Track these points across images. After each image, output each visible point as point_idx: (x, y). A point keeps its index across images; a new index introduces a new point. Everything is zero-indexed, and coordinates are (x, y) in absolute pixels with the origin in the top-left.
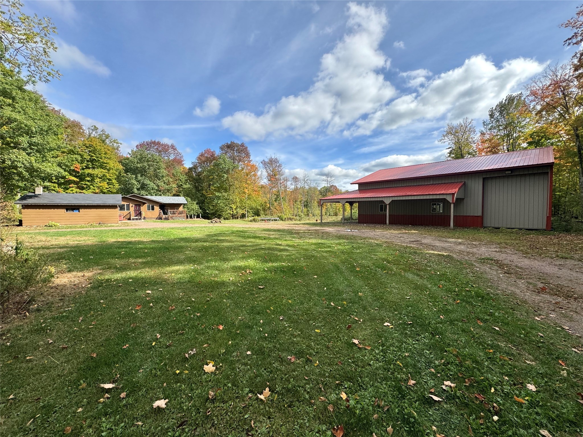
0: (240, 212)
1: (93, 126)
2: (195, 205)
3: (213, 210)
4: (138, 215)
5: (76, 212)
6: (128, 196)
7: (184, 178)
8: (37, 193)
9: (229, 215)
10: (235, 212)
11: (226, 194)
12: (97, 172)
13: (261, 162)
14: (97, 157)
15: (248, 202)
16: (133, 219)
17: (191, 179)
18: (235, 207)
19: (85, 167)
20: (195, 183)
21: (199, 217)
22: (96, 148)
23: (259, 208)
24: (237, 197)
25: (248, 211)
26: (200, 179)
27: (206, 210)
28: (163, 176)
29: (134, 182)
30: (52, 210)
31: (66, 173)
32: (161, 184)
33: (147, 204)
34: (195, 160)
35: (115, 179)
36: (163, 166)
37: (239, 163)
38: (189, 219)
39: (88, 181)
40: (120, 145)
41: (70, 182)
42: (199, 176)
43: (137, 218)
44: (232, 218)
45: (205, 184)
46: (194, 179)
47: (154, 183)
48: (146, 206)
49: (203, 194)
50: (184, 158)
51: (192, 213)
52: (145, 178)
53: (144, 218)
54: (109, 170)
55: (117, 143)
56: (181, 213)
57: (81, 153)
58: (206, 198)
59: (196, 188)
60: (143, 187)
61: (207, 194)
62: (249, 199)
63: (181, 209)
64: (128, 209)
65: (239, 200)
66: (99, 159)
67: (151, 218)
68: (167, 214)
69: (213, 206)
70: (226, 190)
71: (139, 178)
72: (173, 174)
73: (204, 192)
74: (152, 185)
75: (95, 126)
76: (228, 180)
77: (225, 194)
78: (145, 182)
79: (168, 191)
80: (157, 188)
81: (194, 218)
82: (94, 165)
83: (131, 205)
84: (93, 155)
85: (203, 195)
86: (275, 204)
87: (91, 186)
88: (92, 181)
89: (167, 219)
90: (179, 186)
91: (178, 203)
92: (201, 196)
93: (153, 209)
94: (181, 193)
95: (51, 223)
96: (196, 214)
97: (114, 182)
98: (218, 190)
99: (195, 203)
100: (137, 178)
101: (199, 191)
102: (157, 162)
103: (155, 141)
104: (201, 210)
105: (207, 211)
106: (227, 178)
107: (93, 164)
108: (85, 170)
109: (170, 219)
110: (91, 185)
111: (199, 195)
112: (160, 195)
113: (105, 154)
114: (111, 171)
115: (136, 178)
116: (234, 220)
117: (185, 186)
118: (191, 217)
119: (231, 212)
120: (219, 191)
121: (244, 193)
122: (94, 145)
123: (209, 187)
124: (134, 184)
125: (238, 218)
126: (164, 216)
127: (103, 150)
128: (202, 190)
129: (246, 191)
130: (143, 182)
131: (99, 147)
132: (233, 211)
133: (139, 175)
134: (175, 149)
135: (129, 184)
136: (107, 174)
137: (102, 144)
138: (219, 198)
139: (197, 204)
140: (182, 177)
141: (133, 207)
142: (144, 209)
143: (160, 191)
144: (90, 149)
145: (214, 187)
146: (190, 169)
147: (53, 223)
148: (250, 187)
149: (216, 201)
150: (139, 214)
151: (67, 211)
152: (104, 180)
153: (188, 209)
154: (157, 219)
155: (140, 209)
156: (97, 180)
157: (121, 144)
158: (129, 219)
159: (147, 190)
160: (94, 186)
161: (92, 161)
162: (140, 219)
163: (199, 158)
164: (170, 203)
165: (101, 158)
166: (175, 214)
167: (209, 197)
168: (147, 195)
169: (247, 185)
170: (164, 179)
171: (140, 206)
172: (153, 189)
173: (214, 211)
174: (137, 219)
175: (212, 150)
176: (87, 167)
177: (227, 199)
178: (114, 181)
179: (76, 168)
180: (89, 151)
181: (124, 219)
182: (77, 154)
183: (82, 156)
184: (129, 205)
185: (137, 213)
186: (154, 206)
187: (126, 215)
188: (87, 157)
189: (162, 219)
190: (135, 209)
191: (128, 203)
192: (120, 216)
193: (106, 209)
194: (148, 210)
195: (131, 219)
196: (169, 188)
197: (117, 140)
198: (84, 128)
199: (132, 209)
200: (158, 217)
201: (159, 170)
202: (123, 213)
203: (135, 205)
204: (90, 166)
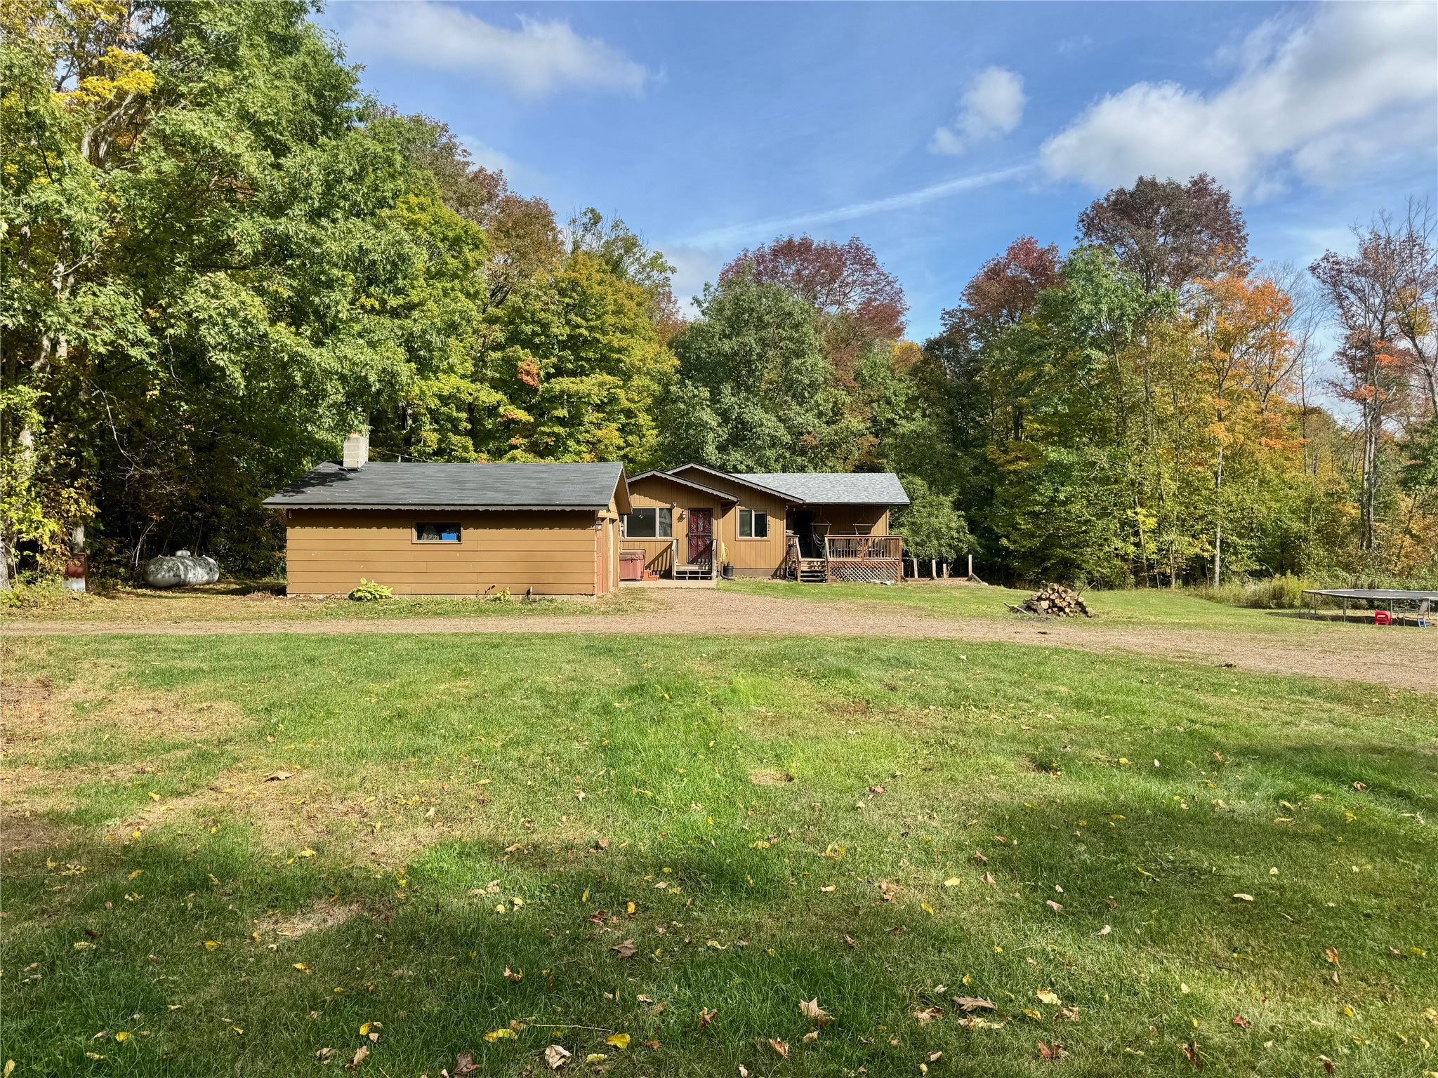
0: (1184, 546)
1: (585, 214)
2: (947, 510)
3: (1032, 536)
4: (698, 555)
5: (449, 539)
6: (669, 475)
7: (901, 389)
8: (348, 463)
9: (1119, 563)
10: (1152, 546)
11: (1101, 456)
12: (591, 385)
13: (1313, 269)
14: (591, 329)
15: (1228, 492)
16: (682, 576)
17: (934, 394)
18: (1152, 523)
19: (552, 371)
20: (951, 412)
21: (965, 574)
22: (589, 292)
23: (1296, 526)
24: (1163, 469)
25: (1225, 546)
26: (976, 388)
27: (998, 538)
28: (813, 386)
29: (708, 416)
30: (374, 530)
31: (499, 396)
32: (805, 418)
33: (738, 508)
34: (956, 301)
35: (648, 410)
36: (818, 340)
37: (1176, 284)
38: (916, 581)
39: (561, 421)
40: (669, 274)
41: (510, 426)
42: (970, 375)
43: (695, 568)
44: (1132, 578)
45: (998, 414)
46: (948, 393)
47: (780, 420)
48: (735, 514)
49: (984, 459)
50: (908, 299)
51: (932, 548)
52: (747, 399)
53: (726, 571)
54: (627, 377)
55: (663, 269)
56: (881, 549)
57: (543, 315)
58: (1001, 479)
59: (956, 434)
60: (740, 434)
61: (1003, 458)
62: (1235, 476)
63: (880, 529)
64: (667, 529)
65: (1174, 486)
66: (597, 335)
67: (750, 571)
68: (819, 556)
69: (1035, 515)
70: (1102, 434)
71: (728, 399)
72: (858, 376)
73: (991, 450)
74: (768, 423)
75: (593, 211)
76: (1118, 381)
77: (1097, 451)
78: (747, 417)
79: (833, 451)
80: (787, 439)
81: (939, 576)
82: (582, 359)
83: (677, 512)
84: (579, 320)
85: (985, 465)
86: (1405, 503)
87: (571, 443)
88: (573, 421)
89: (815, 576)
90: (880, 428)
91: (866, 500)
92: (976, 471)
93: (762, 531)
94: (886, 457)
95: (367, 585)
96: (952, 556)
97: (641, 421)
98: (1063, 434)
99: (947, 500)
100: (718, 401)
101: (966, 445)
102: (796, 326)
103: (790, 241)
104: (971, 538)
105: (1004, 542)
106: (1112, 368)
107: (578, 358)
108: (553, 380)
109: (829, 577)
110: (571, 435)
111: (967, 464)
112: (802, 469)
113: (618, 312)
114: (636, 381)
115: (714, 400)
116: (1146, 591)
117: (905, 427)
118: (925, 571)
119: (1132, 548)
120: (1065, 441)
121: (1206, 444)
122: (584, 283)
123: (1018, 425)
124: (704, 425)
125: (1166, 582)
126: (804, 564)
127: (610, 298)
128: (983, 441)
129: (1218, 430)
130: (740, 414)
131: (597, 289)
132: (1137, 545)
133: (727, 389)
134: (869, 264)
135: (689, 425)
136: (621, 393)
137: (609, 277)
138: (1060, 472)
139: (957, 506)
140: (893, 385)
141: (685, 522)
142: (726, 528)
143: (803, 453)
144: (570, 297)
145: (1042, 421)
146: (933, 346)
147: (372, 587)
148: (1240, 409)
149: (1046, 490)
150: (702, 551)
151: (419, 537)
152: (610, 418)
153: (915, 532)
154: (774, 576)
155: (710, 531)
156: (590, 416)
157: (673, 270)
158: (667, 574)
159: (753, 450)
160: (578, 442)
161: (574, 343)
162: (706, 576)
163: (976, 291)
164: (833, 500)
165: (605, 333)
166: (855, 554)
167: (1015, 472)
168: (750, 470)
169: (1222, 404)
170: (819, 397)
171: (709, 514)
172: (773, 445)
173: (1037, 542)
174: (694, 576)
175: (1042, 245)
176: (560, 372)
177: (1105, 481)
178: (644, 419)
179: (528, 373)
180: (568, 308)
181: (646, 576)
182: (533, 322)
183: (545, 326)
184: (670, 510)
185: (698, 546)
186: (769, 518)
187: (657, 558)
188: (560, 330)
189: (796, 579)
190: (690, 528)
191: (669, 506)
192: (626, 559)
193: (551, 528)
194: (741, 534)
195: (674, 574)
196: (836, 434)
197: (661, 257)
198: (560, 224)
199: (680, 529)
200: (779, 568)
201: (800, 361)
202: (647, 546)
203: (693, 511)
204: (570, 366)
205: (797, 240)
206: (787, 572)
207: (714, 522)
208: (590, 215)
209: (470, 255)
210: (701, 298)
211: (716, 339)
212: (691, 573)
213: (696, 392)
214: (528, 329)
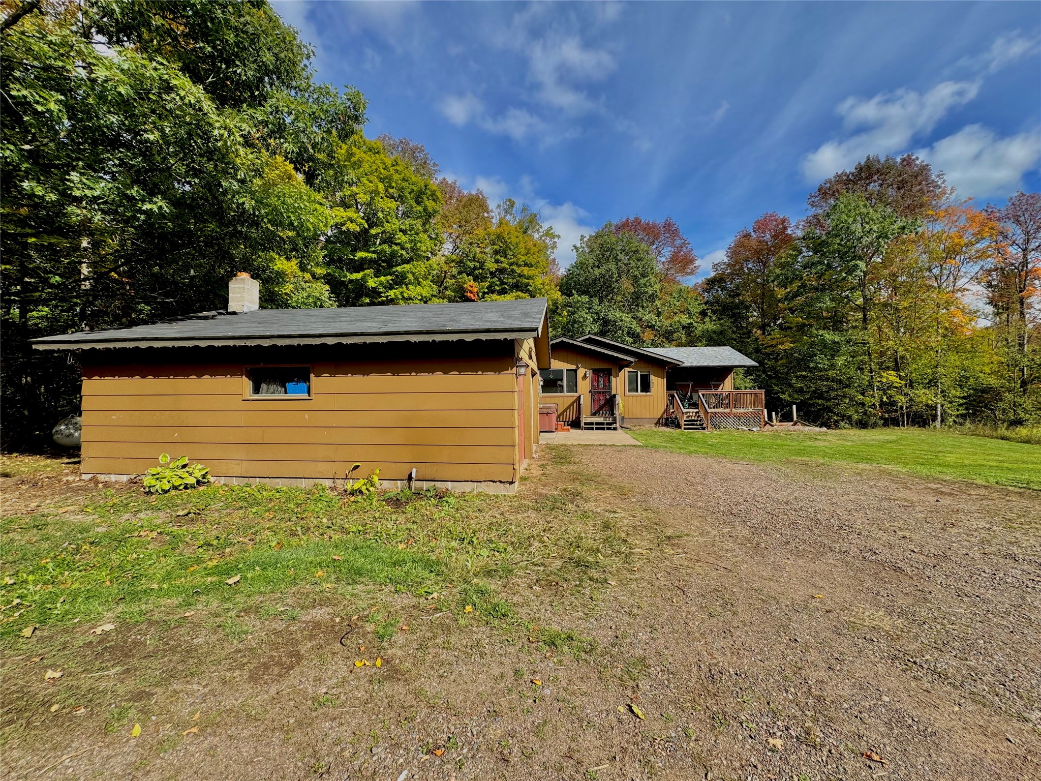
1: (506, 201)
4: (601, 408)
5: (296, 392)
6: (575, 341)
8: (232, 308)
14: (510, 264)
16: (590, 427)
19: (486, 290)
21: (791, 419)
22: (509, 241)
43: (600, 420)
48: (625, 374)
53: (625, 421)
54: (533, 295)
55: (553, 236)
63: (727, 385)
64: (573, 387)
66: (514, 268)
67: (642, 421)
68: (692, 407)
75: (510, 200)
82: (505, 283)
83: (581, 372)
84: (503, 259)
89: (695, 424)
93: (646, 387)
107: (502, 283)
108: (486, 296)
109: (707, 425)
122: (506, 236)
126: (685, 415)
127: (522, 245)
131: (514, 239)
134: (675, 234)
138: (828, 348)
141: (588, 380)
142: (620, 383)
144: (497, 245)
150: (607, 404)
151: (257, 390)
154: (657, 423)
155: (610, 388)
157: (559, 237)
158: (576, 424)
161: (499, 273)
162: (611, 425)
164: (695, 364)
165: (519, 267)
171: (608, 374)
174: (601, 427)
176: (492, 290)
179: (471, 292)
180: (496, 252)
181: (559, 427)
182: (474, 260)
183: (482, 264)
184: (575, 371)
185: (599, 400)
186: (652, 377)
187: (565, 410)
188: (491, 265)
189: (680, 428)
190: (593, 385)
191: (574, 367)
192: (544, 414)
193: (446, 372)
194: (629, 391)
195: (582, 424)
196: (671, 326)
197: (552, 229)
198: (492, 205)
199: (584, 386)
200: (661, 418)
201: (646, 279)
202: (556, 400)
203: (596, 372)
204: (497, 288)
205: (632, 218)
206: (670, 421)
207: (613, 379)
208: (508, 203)
209: (430, 204)
210: (578, 245)
211: (590, 268)
212: (597, 424)
213: (579, 298)
214: (471, 265)
